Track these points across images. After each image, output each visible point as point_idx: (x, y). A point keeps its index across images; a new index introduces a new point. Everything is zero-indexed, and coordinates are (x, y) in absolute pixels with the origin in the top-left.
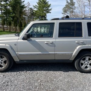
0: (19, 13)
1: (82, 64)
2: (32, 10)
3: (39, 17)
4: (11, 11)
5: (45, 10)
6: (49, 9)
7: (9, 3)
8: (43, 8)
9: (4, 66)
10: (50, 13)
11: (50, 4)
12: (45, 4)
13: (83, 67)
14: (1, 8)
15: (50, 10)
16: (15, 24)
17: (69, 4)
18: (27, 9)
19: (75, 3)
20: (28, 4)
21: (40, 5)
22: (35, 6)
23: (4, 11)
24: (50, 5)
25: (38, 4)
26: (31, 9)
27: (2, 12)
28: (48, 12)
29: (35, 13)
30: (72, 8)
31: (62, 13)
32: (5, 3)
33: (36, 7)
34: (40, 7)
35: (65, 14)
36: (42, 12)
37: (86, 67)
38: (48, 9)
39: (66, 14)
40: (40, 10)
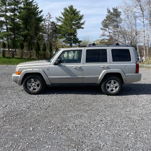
0: (34, 29)
1: (108, 87)
2: (55, 24)
3: (65, 36)
4: (22, 26)
5: (74, 25)
6: (81, 22)
7: (18, 14)
8: (72, 21)
9: (37, 89)
10: (83, 28)
11: (83, 15)
12: (75, 15)
13: (109, 90)
14: (7, 22)
15: (83, 24)
16: (29, 47)
17: (112, 14)
18: (47, 24)
19: (120, 12)
20: (48, 16)
21: (67, 17)
22: (58, 18)
23: (10, 27)
24: (81, 17)
25: (63, 14)
26: (53, 23)
27: (7, 28)
28: (79, 27)
29: (60, 29)
30: (117, 21)
31: (101, 29)
32: (12, 14)
33: (60, 20)
34: (66, 19)
35: (105, 30)
36: (69, 28)
37: (112, 90)
38: (78, 23)
39: (107, 29)
40: (67, 24)
